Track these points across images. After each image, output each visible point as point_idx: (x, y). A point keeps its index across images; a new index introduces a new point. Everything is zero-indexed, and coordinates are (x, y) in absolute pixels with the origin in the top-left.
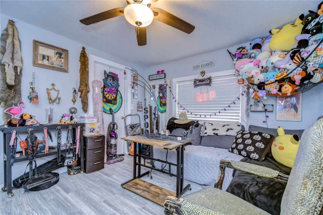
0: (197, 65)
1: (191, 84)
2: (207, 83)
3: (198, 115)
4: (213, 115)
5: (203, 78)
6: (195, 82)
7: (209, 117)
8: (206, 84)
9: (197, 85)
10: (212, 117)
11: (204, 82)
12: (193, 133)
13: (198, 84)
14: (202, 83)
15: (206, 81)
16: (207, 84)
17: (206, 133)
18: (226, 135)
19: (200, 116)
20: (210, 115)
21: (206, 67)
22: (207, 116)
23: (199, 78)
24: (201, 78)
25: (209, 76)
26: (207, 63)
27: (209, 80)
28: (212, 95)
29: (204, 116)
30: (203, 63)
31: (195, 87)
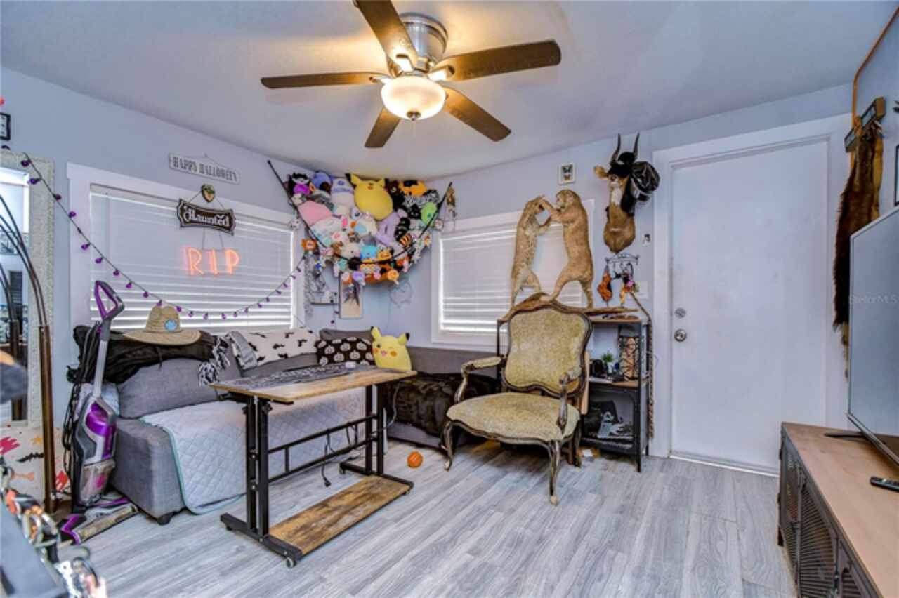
0: (189, 159)
1: (172, 211)
2: (224, 223)
3: (199, 313)
4: (241, 313)
5: (210, 206)
6: (182, 210)
7: (233, 317)
8: (218, 226)
9: (192, 222)
11: (214, 221)
12: (227, 367)
13: (195, 219)
14: (207, 220)
15: (218, 218)
16: (223, 227)
17: (261, 359)
18: (302, 354)
19: (206, 315)
20: (235, 314)
21: (217, 178)
22: (228, 317)
23: (194, 202)
24: (200, 202)
25: (227, 207)
26: (220, 168)
27: (227, 219)
28: (233, 260)
29: (220, 317)
30: (207, 163)
31: (181, 226)
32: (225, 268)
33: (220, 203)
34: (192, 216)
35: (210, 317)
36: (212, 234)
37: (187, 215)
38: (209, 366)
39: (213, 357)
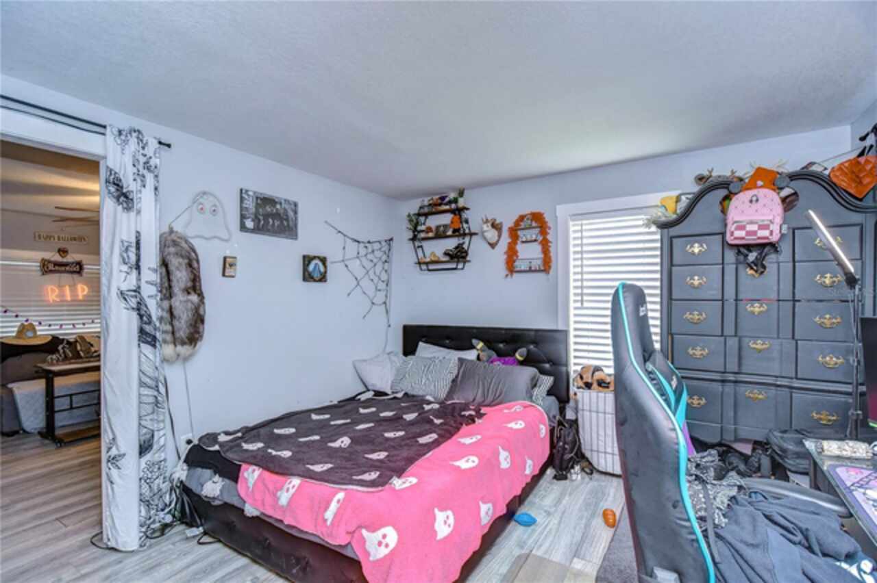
0: (49, 234)
1: (36, 266)
2: (75, 270)
3: (56, 325)
4: (88, 323)
5: (65, 260)
6: (44, 265)
7: (82, 326)
8: (71, 271)
9: (51, 271)
10: (86, 326)
11: (68, 268)
13: (53, 269)
14: (63, 268)
15: (70, 267)
16: (75, 272)
19: (61, 325)
20: (84, 324)
21: (70, 243)
22: (77, 326)
23: (53, 259)
24: (57, 258)
25: (77, 260)
26: (72, 236)
27: (78, 267)
28: (83, 290)
29: (71, 326)
30: (62, 235)
31: (43, 274)
32: (77, 296)
33: (71, 258)
34: (51, 267)
35: (64, 327)
36: (66, 277)
37: (47, 268)
38: (54, 357)
39: (58, 351)
